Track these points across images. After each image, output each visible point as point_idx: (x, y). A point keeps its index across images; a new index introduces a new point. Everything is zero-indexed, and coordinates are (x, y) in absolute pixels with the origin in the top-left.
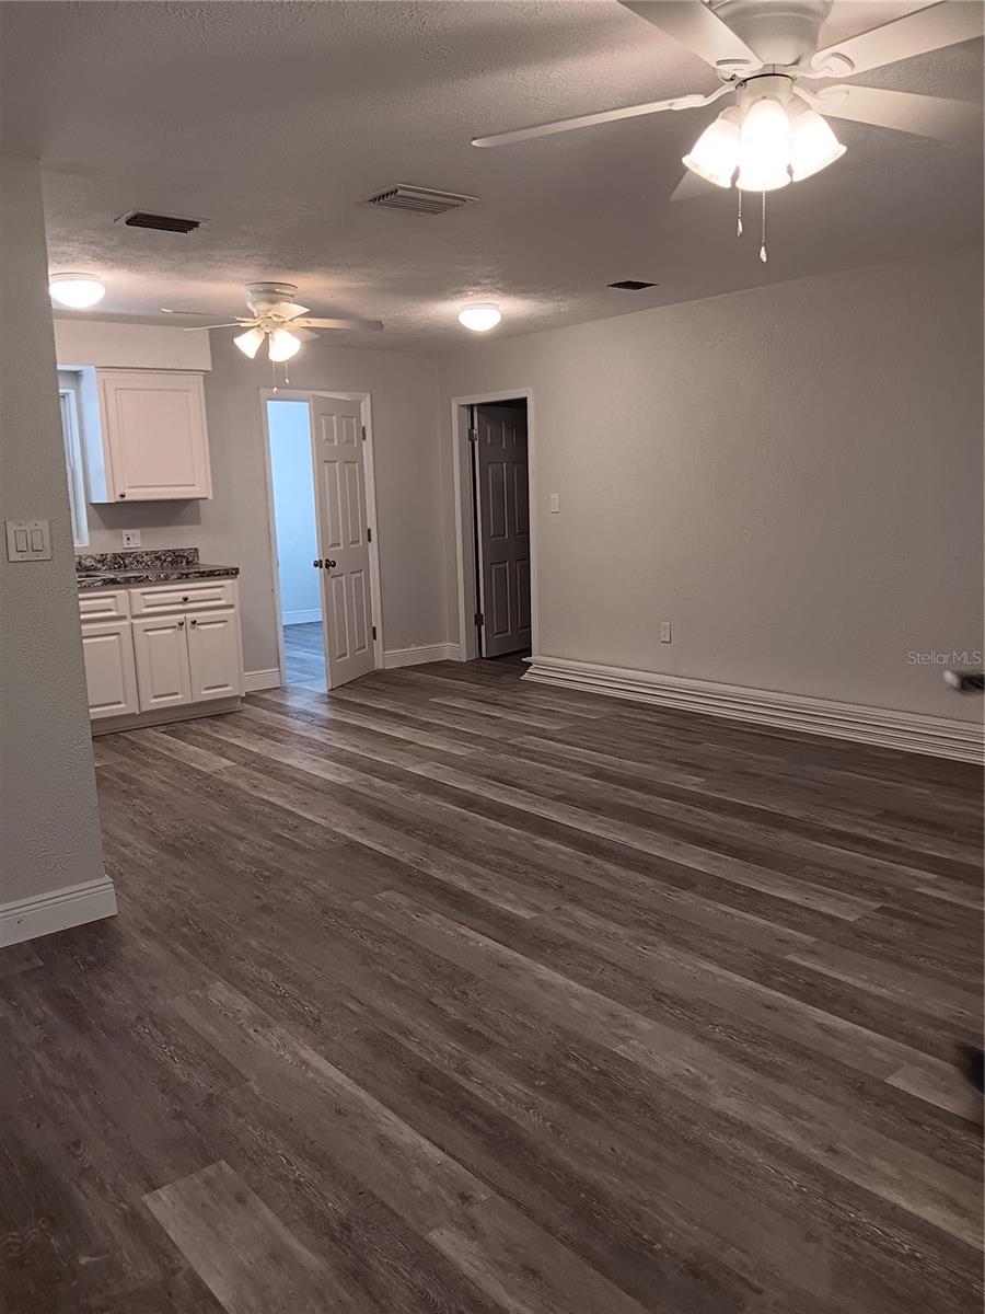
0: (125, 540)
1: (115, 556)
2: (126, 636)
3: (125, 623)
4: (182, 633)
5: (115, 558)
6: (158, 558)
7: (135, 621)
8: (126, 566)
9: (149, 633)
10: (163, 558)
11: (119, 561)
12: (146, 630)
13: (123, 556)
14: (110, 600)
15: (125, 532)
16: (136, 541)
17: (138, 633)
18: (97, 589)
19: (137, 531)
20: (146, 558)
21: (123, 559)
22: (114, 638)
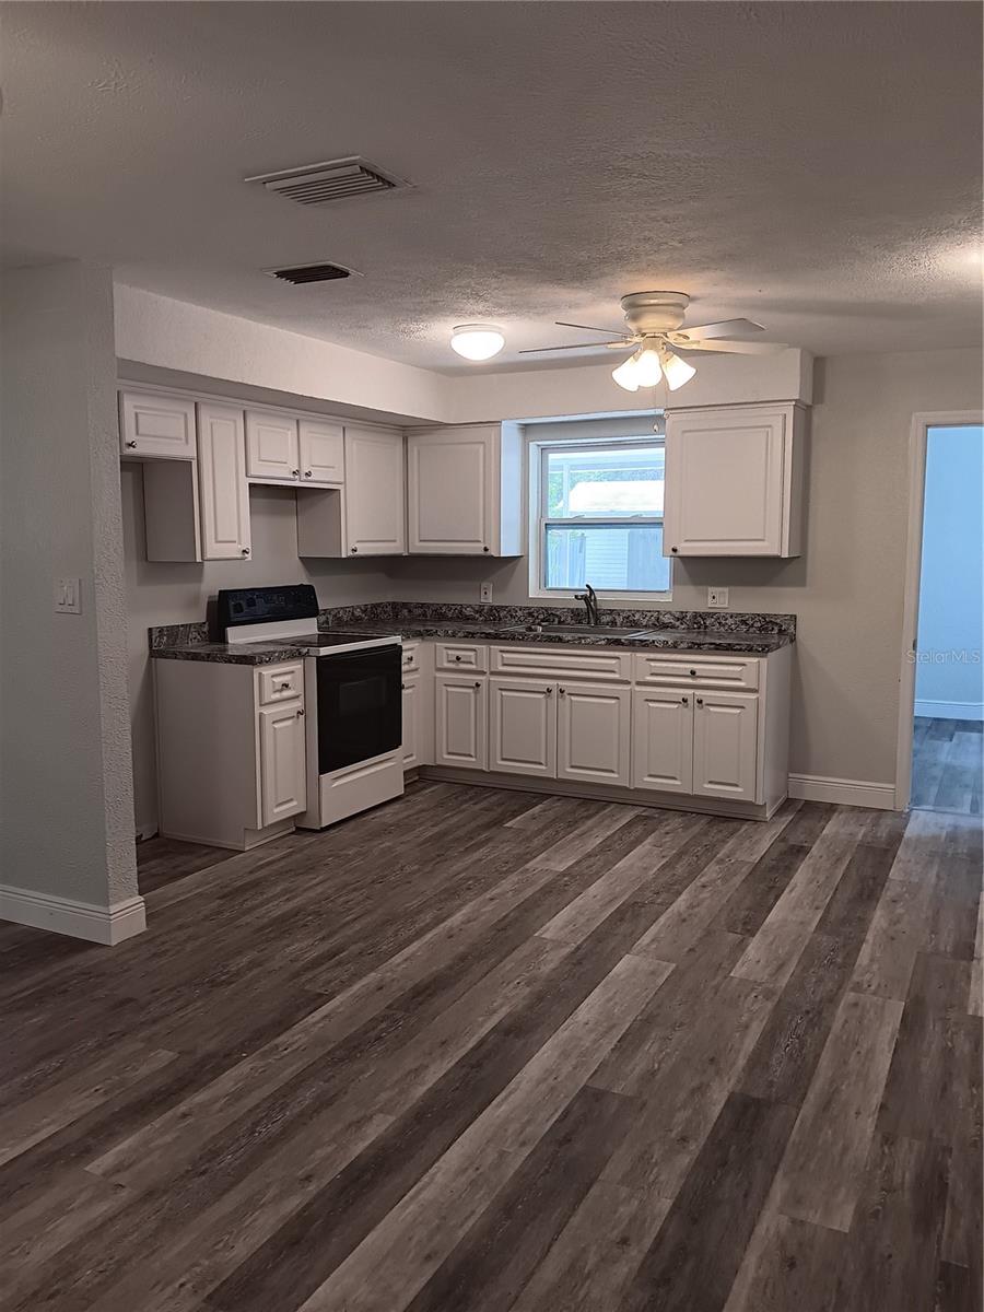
0: (710, 598)
1: (696, 615)
2: (626, 700)
3: (627, 688)
4: (687, 712)
7: (638, 688)
8: (706, 627)
9: (651, 704)
10: (750, 622)
11: (699, 622)
12: (647, 700)
13: (704, 616)
14: (614, 661)
15: (711, 589)
16: (720, 600)
17: (638, 701)
18: (601, 648)
19: (726, 590)
20: (730, 621)
21: (704, 619)
22: (613, 701)
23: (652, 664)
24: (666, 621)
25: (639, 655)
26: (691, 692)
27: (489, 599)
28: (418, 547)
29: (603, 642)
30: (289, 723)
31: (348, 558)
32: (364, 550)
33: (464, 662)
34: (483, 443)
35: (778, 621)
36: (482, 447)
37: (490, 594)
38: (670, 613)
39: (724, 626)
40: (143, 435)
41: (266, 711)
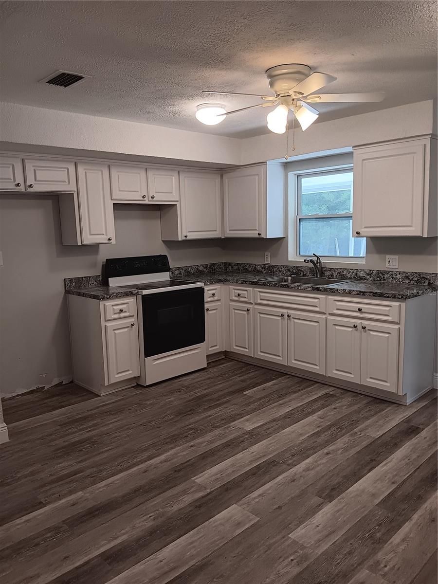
0: (387, 262)
1: (379, 272)
2: (323, 323)
3: (324, 316)
4: (357, 334)
5: (378, 273)
6: (407, 277)
7: (330, 317)
8: (384, 280)
9: (337, 327)
10: (411, 278)
11: (380, 277)
12: (335, 325)
13: (383, 273)
14: (316, 300)
15: (388, 257)
16: (394, 263)
17: (330, 325)
18: (308, 292)
19: (397, 257)
20: (399, 276)
21: (383, 275)
22: (316, 324)
23: (338, 303)
24: (361, 275)
25: (330, 297)
26: (359, 321)
27: (268, 261)
28: (229, 234)
29: (310, 289)
30: (126, 330)
31: (183, 241)
32: (191, 236)
33: (242, 297)
34: (258, 175)
35: (428, 277)
36: (257, 177)
37: (269, 259)
38: (363, 270)
39: (395, 279)
40: (38, 181)
41: (109, 324)
